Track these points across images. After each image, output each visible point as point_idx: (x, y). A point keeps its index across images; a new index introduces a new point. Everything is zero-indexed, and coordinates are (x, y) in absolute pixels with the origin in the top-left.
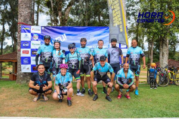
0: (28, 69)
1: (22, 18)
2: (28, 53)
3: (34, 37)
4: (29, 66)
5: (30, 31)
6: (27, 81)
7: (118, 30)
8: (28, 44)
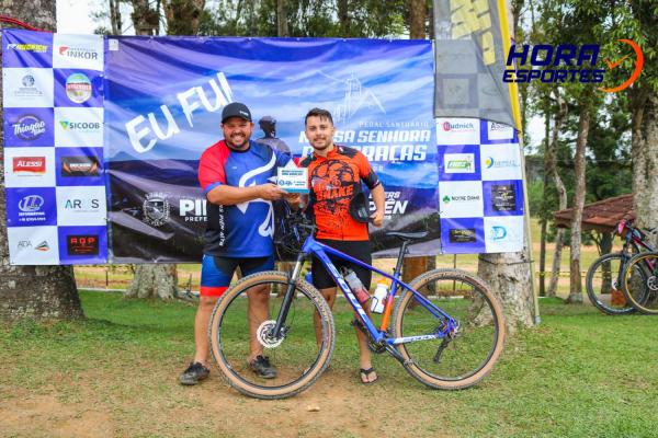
0: (43, 246)
2: (42, 169)
3: (68, 87)
4: (49, 234)
5: (46, 58)
6: (40, 308)
7: (475, 58)
8: (42, 124)
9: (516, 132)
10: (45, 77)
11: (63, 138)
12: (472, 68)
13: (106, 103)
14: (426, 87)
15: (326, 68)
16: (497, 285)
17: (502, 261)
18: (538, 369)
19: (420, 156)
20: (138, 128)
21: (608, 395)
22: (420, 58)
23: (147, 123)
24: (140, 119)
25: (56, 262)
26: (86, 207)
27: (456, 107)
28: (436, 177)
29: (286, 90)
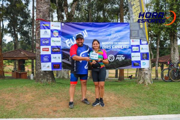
0: (48, 67)
1: (41, 14)
2: (48, 50)
3: (54, 33)
4: (49, 64)
5: (49, 27)
6: (47, 80)
7: (138, 26)
8: (48, 41)
9: (147, 42)
10: (49, 31)
11: (53, 44)
12: (138, 28)
13: (62, 37)
14: (128, 33)
15: (107, 29)
16: (144, 75)
17: (144, 70)
18: (153, 92)
19: (127, 47)
20: (68, 42)
21: (169, 98)
22: (127, 26)
23: (70, 41)
24: (68, 40)
25: (51, 70)
26: (57, 58)
27: (135, 37)
28: (131, 52)
29: (99, 33)
